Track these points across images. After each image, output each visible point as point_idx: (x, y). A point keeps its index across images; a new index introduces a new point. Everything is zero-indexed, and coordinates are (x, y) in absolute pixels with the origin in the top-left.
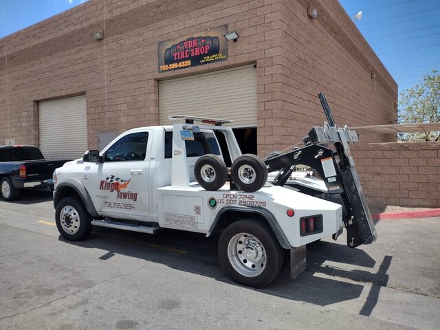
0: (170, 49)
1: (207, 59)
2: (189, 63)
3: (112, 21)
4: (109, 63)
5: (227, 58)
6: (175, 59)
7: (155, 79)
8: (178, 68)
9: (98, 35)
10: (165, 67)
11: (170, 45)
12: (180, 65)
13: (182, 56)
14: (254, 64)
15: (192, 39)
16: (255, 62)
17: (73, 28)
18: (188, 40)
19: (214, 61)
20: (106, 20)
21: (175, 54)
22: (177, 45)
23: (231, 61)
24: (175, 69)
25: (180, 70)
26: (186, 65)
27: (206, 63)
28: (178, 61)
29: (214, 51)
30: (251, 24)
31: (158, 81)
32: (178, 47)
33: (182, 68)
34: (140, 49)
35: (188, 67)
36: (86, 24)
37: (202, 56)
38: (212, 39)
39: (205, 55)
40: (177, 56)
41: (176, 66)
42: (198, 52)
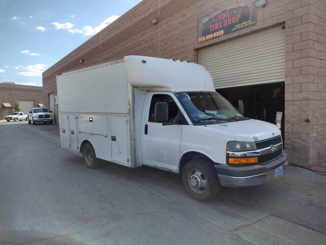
0: (207, 23)
1: (238, 26)
2: (222, 32)
3: (164, 8)
4: (162, 42)
5: (256, 23)
6: (211, 30)
7: (195, 49)
8: (213, 38)
9: (154, 21)
10: (202, 39)
11: (206, 20)
12: (215, 35)
13: (217, 27)
14: (282, 25)
15: (225, 12)
16: (284, 23)
17: (139, 18)
18: (221, 13)
19: (245, 27)
20: (161, 8)
21: (211, 27)
22: (212, 19)
23: (260, 25)
24: (211, 39)
25: (215, 39)
26: (220, 34)
27: (237, 30)
28: (213, 33)
29: (244, 18)
31: (197, 50)
32: (213, 20)
33: (216, 37)
34: (183, 27)
35: (221, 36)
36: (147, 14)
37: (233, 25)
38: (243, 8)
39: (236, 23)
40: (212, 28)
41: (211, 36)
42: (230, 22)
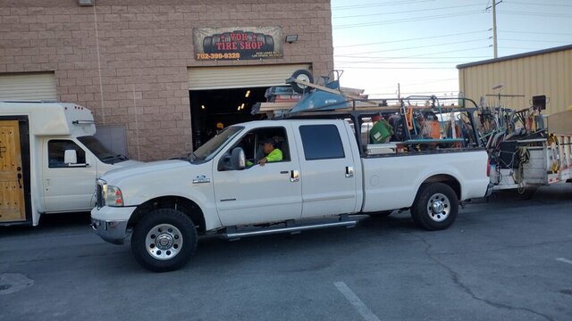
0: (211, 38)
1: (260, 54)
2: (238, 55)
5: (282, 57)
6: (219, 48)
7: (188, 67)
8: (223, 59)
10: (207, 56)
11: (211, 32)
12: (226, 56)
13: (229, 47)
15: (241, 32)
16: (311, 63)
18: (236, 32)
19: (269, 57)
21: (219, 45)
22: (220, 36)
23: (287, 60)
24: (218, 59)
25: (226, 61)
26: (234, 57)
27: (258, 58)
28: (222, 52)
29: (268, 48)
30: (306, 31)
32: (223, 37)
33: (228, 59)
35: (236, 59)
37: (253, 51)
38: (266, 37)
39: (259, 51)
40: (221, 47)
41: (220, 56)
42: (248, 47)
